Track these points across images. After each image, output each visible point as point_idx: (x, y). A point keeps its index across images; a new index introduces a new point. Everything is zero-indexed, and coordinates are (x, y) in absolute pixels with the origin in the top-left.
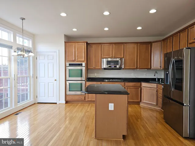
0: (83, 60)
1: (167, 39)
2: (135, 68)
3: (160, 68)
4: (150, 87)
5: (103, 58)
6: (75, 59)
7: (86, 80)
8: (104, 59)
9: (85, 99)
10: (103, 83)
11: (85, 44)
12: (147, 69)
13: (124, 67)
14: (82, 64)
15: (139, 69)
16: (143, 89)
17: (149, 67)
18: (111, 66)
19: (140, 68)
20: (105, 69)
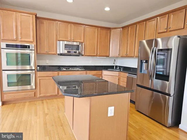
0: (31, 40)
1: (128, 26)
2: (95, 55)
3: (118, 56)
4: (112, 75)
5: (59, 40)
6: (17, 38)
7: (36, 70)
8: (61, 42)
9: (35, 96)
10: (60, 73)
11: (34, 16)
12: (106, 56)
13: (84, 54)
14: (29, 46)
15: (98, 56)
16: (105, 77)
17: (108, 55)
18: (70, 52)
19: (100, 55)
20: (61, 55)
